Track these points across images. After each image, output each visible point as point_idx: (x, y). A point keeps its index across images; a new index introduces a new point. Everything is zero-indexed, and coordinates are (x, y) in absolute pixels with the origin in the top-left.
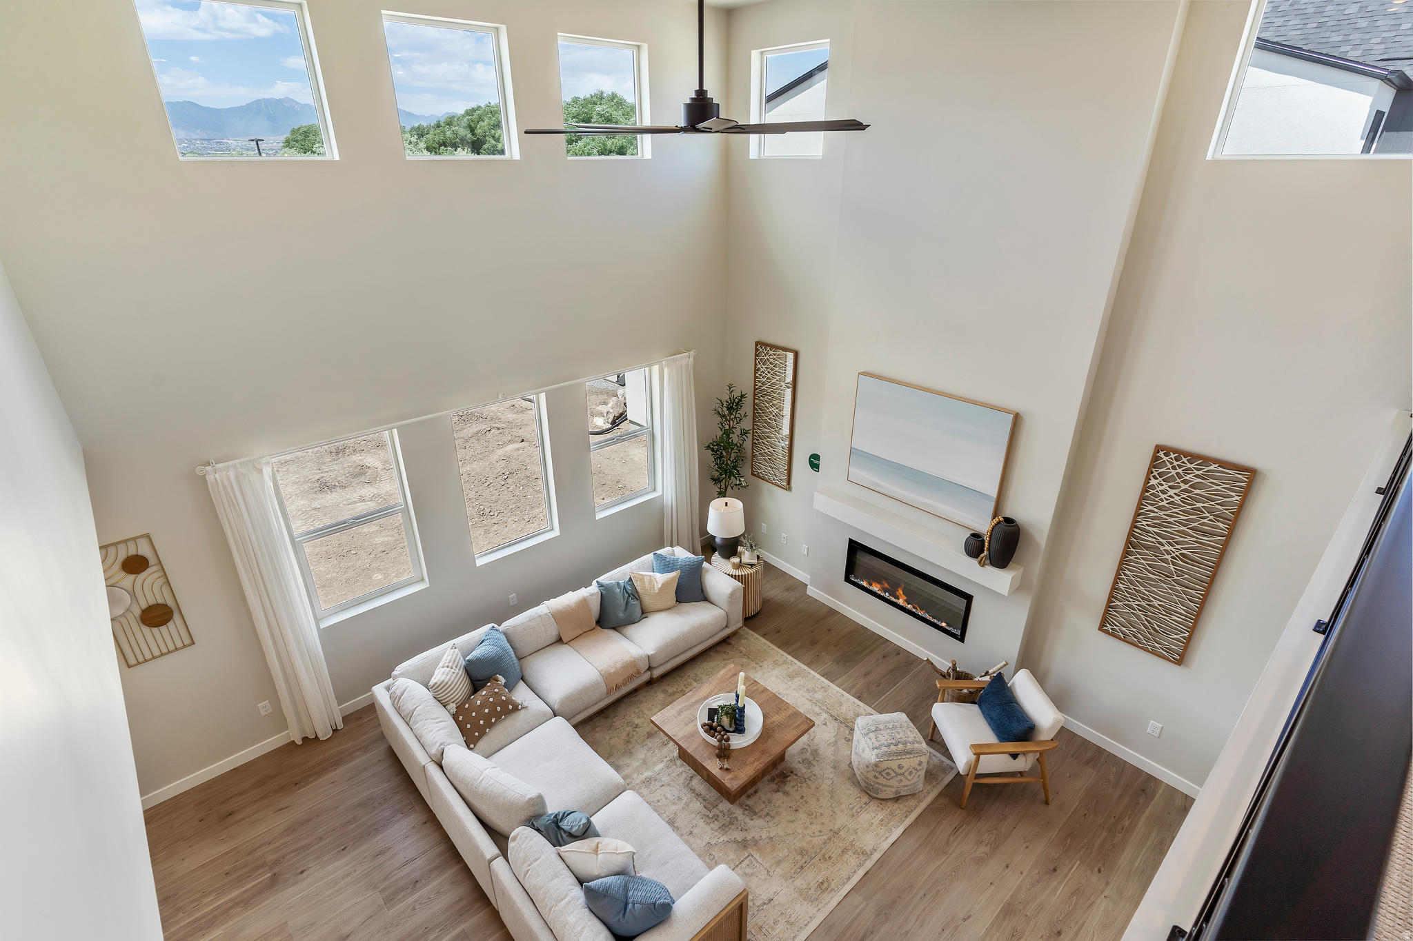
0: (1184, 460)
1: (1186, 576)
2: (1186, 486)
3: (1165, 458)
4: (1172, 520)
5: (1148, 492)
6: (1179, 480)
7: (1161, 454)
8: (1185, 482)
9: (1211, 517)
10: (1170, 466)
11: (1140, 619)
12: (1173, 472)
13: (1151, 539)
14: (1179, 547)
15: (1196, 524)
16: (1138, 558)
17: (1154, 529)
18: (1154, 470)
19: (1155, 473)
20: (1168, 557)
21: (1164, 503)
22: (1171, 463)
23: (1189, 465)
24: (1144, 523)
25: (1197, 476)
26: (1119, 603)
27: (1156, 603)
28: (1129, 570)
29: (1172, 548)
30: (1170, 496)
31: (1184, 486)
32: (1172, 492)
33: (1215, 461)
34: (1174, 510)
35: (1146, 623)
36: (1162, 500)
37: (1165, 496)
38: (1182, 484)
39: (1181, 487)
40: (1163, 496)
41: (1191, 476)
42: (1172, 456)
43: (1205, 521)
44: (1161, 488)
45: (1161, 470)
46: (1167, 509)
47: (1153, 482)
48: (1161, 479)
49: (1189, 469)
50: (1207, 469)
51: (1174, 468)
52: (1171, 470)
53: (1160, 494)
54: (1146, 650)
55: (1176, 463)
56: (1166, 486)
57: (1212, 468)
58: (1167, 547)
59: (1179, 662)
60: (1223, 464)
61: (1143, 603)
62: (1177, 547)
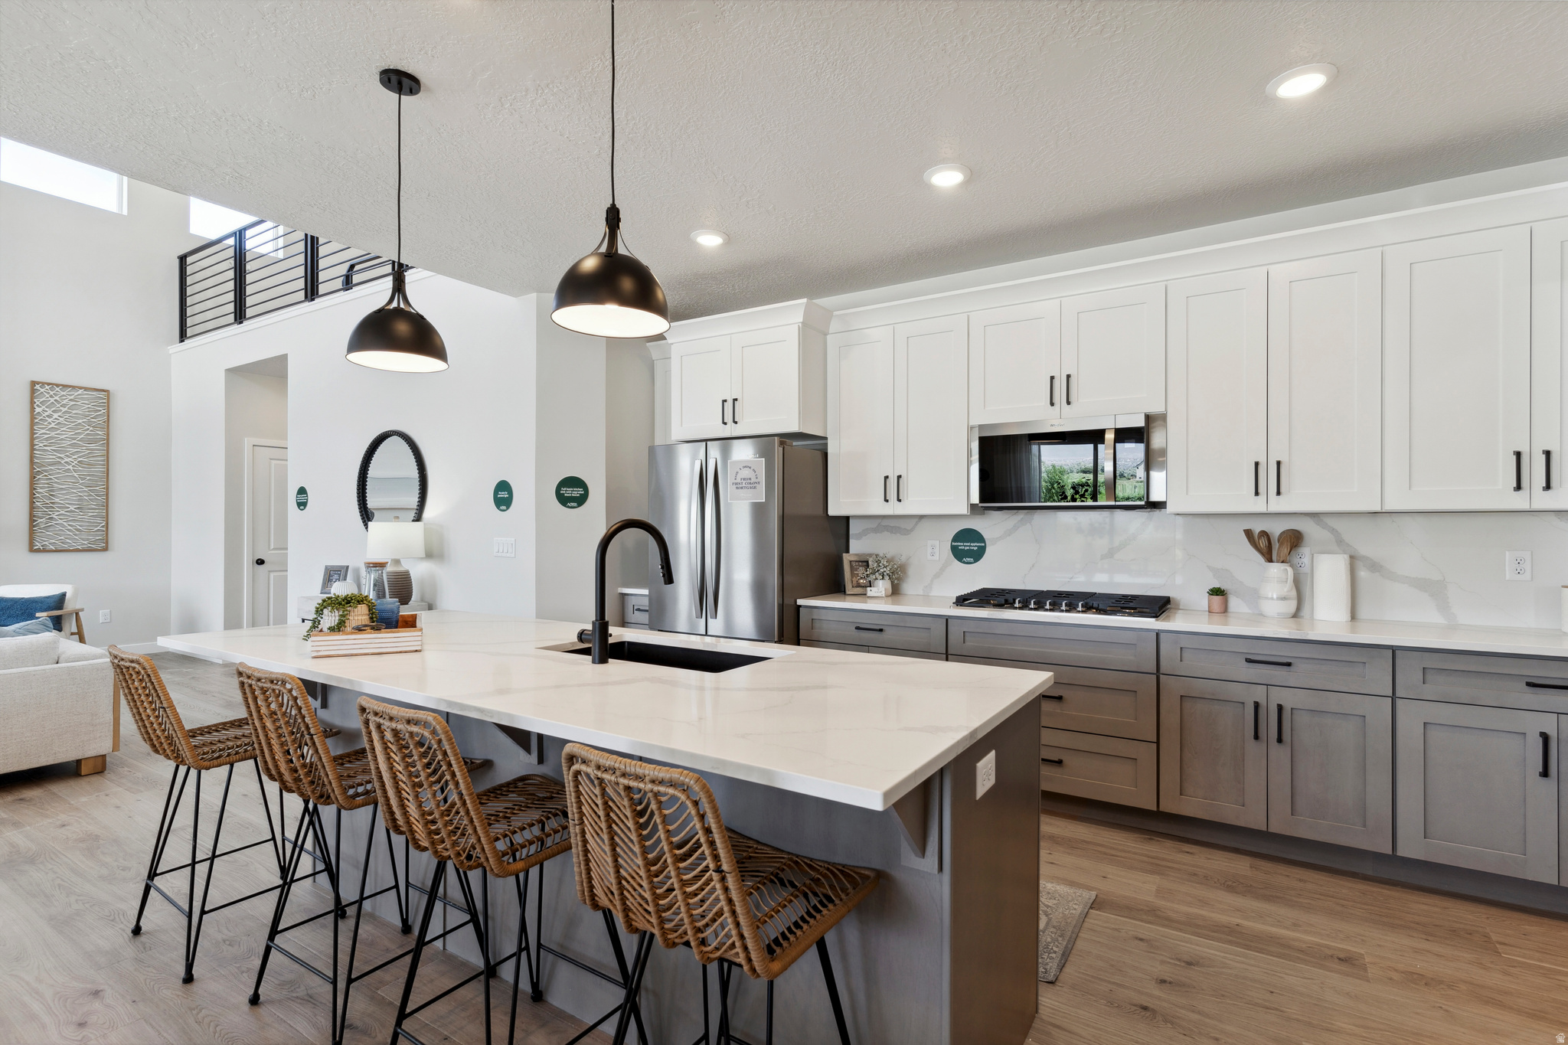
0: (58, 389)
1: (88, 478)
2: (66, 409)
3: (42, 390)
4: (63, 437)
5: (36, 419)
6: (58, 406)
7: (37, 387)
8: (64, 406)
9: (91, 429)
10: (48, 396)
11: (64, 526)
12: (52, 400)
13: (51, 457)
14: (75, 457)
15: (82, 436)
16: (46, 476)
17: (51, 448)
18: (35, 400)
19: (38, 403)
20: (70, 467)
21: (53, 425)
22: (49, 393)
23: (63, 393)
24: (41, 445)
25: (71, 400)
26: (41, 520)
27: (72, 508)
28: (41, 488)
29: (70, 459)
30: (56, 419)
31: (64, 410)
32: (56, 415)
33: (81, 388)
34: (62, 429)
35: (69, 528)
36: (50, 423)
37: (51, 419)
38: (61, 408)
39: (61, 410)
40: (50, 420)
41: (66, 401)
42: (47, 387)
43: (88, 432)
44: (47, 414)
45: (41, 400)
46: (58, 429)
47: (38, 410)
48: (44, 407)
49: (64, 395)
50: (76, 394)
51: (51, 396)
52: (50, 399)
53: (47, 419)
54: (78, 550)
55: (52, 393)
56: (49, 412)
57: (79, 392)
58: (66, 460)
59: (106, 549)
60: (86, 389)
61: (63, 512)
62: (74, 457)
